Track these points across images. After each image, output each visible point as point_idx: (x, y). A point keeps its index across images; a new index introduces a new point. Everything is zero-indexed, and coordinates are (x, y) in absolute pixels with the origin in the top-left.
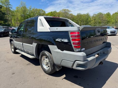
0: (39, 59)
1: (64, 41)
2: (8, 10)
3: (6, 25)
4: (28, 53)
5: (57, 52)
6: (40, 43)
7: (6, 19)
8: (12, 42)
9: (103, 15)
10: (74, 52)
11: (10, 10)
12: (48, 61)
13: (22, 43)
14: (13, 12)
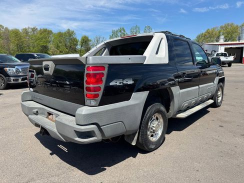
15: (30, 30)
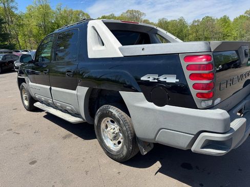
0: (93, 126)
1: (165, 80)
2: (8, 13)
3: (5, 47)
4: (66, 111)
5: (146, 109)
6: (96, 87)
7: (5, 34)
8: (23, 84)
9: (214, 20)
10: (197, 108)
11: (13, 13)
12: (117, 130)
13: (49, 87)
14: (19, 18)
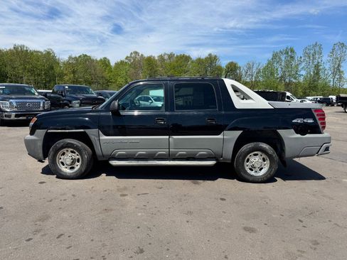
1: (307, 121)
9: (93, 61)
15: (166, 57)
